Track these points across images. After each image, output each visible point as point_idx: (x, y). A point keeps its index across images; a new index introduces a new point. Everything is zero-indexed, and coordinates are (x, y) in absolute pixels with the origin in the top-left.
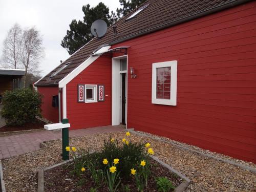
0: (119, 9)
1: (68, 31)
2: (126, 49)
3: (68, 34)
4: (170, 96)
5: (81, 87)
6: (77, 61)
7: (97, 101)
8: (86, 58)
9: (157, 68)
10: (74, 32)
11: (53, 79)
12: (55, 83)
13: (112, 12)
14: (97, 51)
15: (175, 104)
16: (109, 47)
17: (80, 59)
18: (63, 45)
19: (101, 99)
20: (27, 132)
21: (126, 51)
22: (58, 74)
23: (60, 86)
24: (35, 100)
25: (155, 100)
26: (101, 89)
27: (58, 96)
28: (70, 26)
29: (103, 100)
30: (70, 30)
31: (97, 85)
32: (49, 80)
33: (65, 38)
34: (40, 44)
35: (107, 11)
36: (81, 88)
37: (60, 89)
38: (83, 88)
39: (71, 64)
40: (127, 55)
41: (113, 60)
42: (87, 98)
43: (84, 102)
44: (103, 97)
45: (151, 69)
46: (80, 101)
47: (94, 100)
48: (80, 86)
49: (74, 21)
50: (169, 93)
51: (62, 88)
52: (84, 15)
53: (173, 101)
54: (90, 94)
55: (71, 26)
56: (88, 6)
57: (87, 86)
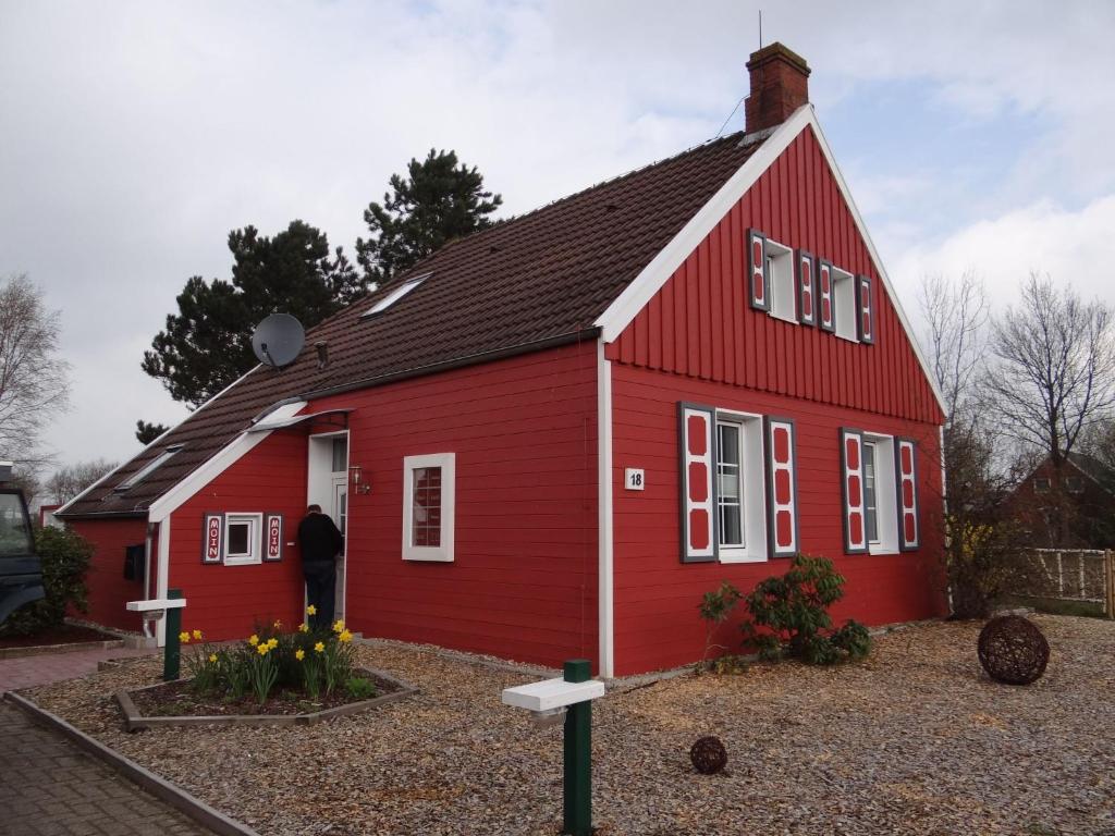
0: (365, 241)
1: (171, 318)
2: (345, 414)
3: (169, 327)
4: (439, 538)
5: (212, 521)
6: (205, 444)
7: (260, 562)
8: (236, 433)
9: (414, 470)
10: (192, 321)
11: (129, 495)
12: (137, 509)
13: (339, 251)
14: (264, 416)
15: (450, 558)
16: (301, 405)
17: (212, 436)
18: (151, 368)
19: (274, 554)
20: (46, 650)
21: (344, 419)
22: (143, 481)
23: (153, 518)
24: (73, 560)
25: (411, 551)
26: (275, 524)
27: (143, 547)
28: (179, 300)
29: (278, 556)
30: (178, 314)
31: (261, 514)
32: (111, 501)
33: (160, 341)
34: (48, 347)
35: (321, 247)
36: (214, 524)
37: (153, 527)
38: (219, 524)
39: (185, 450)
40: (348, 431)
41: (310, 441)
42: (230, 552)
43: (220, 563)
44: (278, 550)
45: (401, 470)
46: (208, 559)
47: (252, 556)
48: (210, 518)
49: (195, 285)
50: (439, 530)
51: (157, 525)
52: (235, 263)
53: (446, 551)
54: (239, 539)
55: (183, 301)
56: (251, 232)
57: (232, 518)
